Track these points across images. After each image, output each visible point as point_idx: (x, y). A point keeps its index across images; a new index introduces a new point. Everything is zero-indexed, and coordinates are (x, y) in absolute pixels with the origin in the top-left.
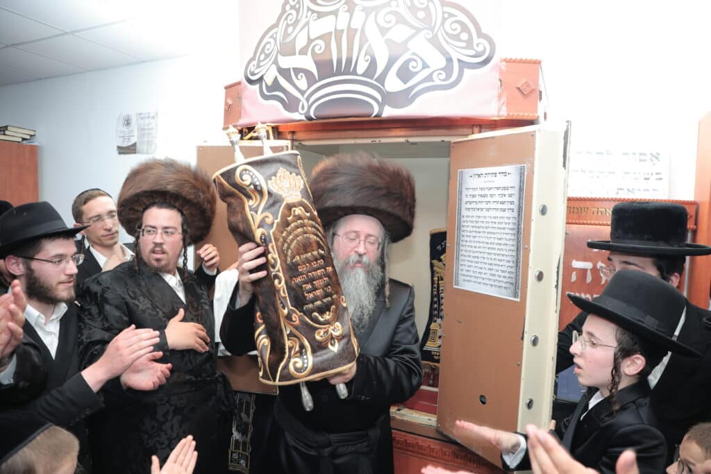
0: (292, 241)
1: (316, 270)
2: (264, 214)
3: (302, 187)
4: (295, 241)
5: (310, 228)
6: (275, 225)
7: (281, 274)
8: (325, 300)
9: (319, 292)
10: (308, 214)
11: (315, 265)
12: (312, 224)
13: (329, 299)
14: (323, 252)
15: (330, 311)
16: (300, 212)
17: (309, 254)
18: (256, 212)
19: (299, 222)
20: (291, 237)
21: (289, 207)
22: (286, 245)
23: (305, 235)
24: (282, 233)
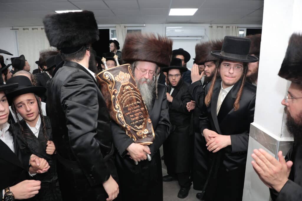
0: (125, 99)
1: (136, 109)
2: (114, 90)
3: (130, 78)
4: (126, 99)
5: (133, 94)
6: (118, 94)
7: (121, 112)
8: (140, 121)
9: (137, 118)
10: (132, 88)
11: (135, 108)
12: (134, 92)
13: (142, 120)
14: (139, 102)
15: (142, 125)
16: (128, 88)
17: (133, 104)
18: (112, 89)
19: (128, 92)
20: (124, 98)
21: (124, 86)
22: (122, 101)
23: (130, 97)
24: (121, 96)
